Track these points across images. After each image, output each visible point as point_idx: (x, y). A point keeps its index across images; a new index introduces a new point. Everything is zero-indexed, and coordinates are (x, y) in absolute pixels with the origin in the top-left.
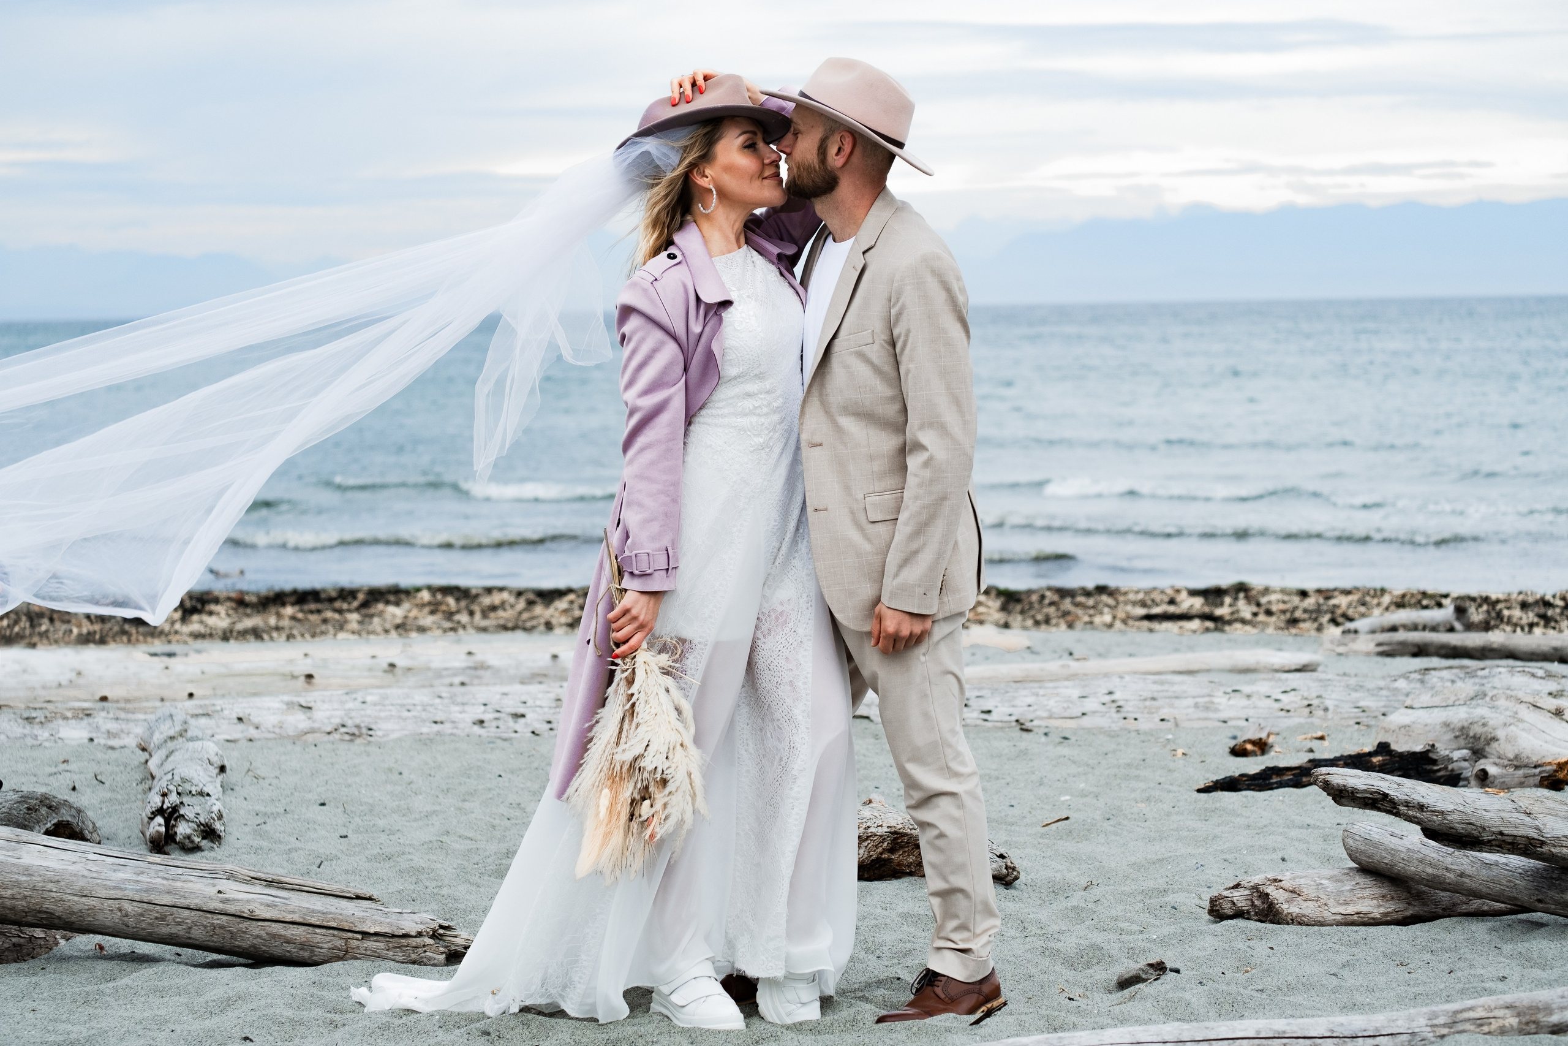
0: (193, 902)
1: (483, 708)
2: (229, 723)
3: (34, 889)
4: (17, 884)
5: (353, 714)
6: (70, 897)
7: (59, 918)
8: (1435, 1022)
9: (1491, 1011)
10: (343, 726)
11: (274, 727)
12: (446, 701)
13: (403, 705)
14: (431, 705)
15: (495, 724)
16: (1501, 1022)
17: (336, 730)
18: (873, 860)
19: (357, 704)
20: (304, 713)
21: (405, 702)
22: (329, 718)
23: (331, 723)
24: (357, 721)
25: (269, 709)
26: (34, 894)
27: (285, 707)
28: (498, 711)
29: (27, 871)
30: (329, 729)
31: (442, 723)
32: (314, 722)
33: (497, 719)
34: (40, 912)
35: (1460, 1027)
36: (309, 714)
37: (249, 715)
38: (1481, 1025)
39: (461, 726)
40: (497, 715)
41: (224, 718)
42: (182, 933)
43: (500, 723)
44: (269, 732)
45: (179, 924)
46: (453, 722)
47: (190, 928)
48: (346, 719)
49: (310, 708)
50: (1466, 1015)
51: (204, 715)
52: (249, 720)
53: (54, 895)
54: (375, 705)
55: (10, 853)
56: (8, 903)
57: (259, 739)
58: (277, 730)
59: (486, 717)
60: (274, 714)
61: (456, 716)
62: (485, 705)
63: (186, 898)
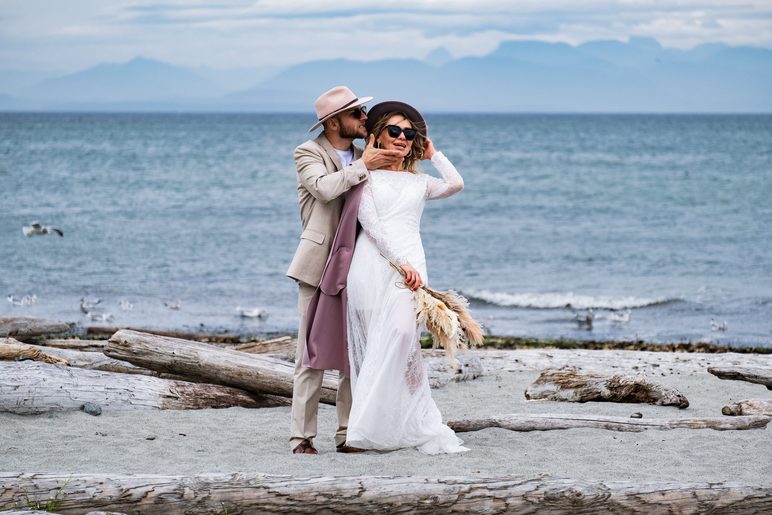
0: (330, 386)
1: (638, 361)
2: (511, 363)
3: (277, 379)
4: (271, 378)
5: (573, 361)
6: (289, 383)
7: (286, 391)
8: (672, 423)
9: (697, 421)
10: (567, 366)
11: (533, 365)
12: (620, 356)
13: (597, 358)
14: (613, 358)
15: (643, 369)
16: (699, 425)
17: (564, 368)
18: (627, 395)
19: (576, 356)
20: (549, 359)
21: (600, 356)
22: (560, 362)
23: (561, 365)
24: (574, 364)
25: (532, 356)
26: (276, 381)
27: (540, 356)
28: (646, 363)
29: (276, 373)
30: (560, 368)
31: (617, 367)
32: (553, 364)
33: (645, 367)
34: (279, 388)
35: (682, 425)
36: (551, 360)
37: (521, 359)
38: (691, 426)
39: (626, 369)
40: (645, 365)
41: (509, 360)
42: (326, 398)
43: (646, 369)
44: (531, 368)
45: (325, 394)
46: (623, 367)
47: (329, 396)
48: (569, 363)
49: (552, 357)
50: (685, 422)
51: (499, 358)
52: (521, 361)
53: (283, 382)
54: (584, 357)
55: (271, 367)
56: (268, 385)
57: (525, 371)
58: (534, 367)
59: (639, 365)
60: (534, 359)
61: (624, 364)
62: (640, 359)
63: (328, 384)
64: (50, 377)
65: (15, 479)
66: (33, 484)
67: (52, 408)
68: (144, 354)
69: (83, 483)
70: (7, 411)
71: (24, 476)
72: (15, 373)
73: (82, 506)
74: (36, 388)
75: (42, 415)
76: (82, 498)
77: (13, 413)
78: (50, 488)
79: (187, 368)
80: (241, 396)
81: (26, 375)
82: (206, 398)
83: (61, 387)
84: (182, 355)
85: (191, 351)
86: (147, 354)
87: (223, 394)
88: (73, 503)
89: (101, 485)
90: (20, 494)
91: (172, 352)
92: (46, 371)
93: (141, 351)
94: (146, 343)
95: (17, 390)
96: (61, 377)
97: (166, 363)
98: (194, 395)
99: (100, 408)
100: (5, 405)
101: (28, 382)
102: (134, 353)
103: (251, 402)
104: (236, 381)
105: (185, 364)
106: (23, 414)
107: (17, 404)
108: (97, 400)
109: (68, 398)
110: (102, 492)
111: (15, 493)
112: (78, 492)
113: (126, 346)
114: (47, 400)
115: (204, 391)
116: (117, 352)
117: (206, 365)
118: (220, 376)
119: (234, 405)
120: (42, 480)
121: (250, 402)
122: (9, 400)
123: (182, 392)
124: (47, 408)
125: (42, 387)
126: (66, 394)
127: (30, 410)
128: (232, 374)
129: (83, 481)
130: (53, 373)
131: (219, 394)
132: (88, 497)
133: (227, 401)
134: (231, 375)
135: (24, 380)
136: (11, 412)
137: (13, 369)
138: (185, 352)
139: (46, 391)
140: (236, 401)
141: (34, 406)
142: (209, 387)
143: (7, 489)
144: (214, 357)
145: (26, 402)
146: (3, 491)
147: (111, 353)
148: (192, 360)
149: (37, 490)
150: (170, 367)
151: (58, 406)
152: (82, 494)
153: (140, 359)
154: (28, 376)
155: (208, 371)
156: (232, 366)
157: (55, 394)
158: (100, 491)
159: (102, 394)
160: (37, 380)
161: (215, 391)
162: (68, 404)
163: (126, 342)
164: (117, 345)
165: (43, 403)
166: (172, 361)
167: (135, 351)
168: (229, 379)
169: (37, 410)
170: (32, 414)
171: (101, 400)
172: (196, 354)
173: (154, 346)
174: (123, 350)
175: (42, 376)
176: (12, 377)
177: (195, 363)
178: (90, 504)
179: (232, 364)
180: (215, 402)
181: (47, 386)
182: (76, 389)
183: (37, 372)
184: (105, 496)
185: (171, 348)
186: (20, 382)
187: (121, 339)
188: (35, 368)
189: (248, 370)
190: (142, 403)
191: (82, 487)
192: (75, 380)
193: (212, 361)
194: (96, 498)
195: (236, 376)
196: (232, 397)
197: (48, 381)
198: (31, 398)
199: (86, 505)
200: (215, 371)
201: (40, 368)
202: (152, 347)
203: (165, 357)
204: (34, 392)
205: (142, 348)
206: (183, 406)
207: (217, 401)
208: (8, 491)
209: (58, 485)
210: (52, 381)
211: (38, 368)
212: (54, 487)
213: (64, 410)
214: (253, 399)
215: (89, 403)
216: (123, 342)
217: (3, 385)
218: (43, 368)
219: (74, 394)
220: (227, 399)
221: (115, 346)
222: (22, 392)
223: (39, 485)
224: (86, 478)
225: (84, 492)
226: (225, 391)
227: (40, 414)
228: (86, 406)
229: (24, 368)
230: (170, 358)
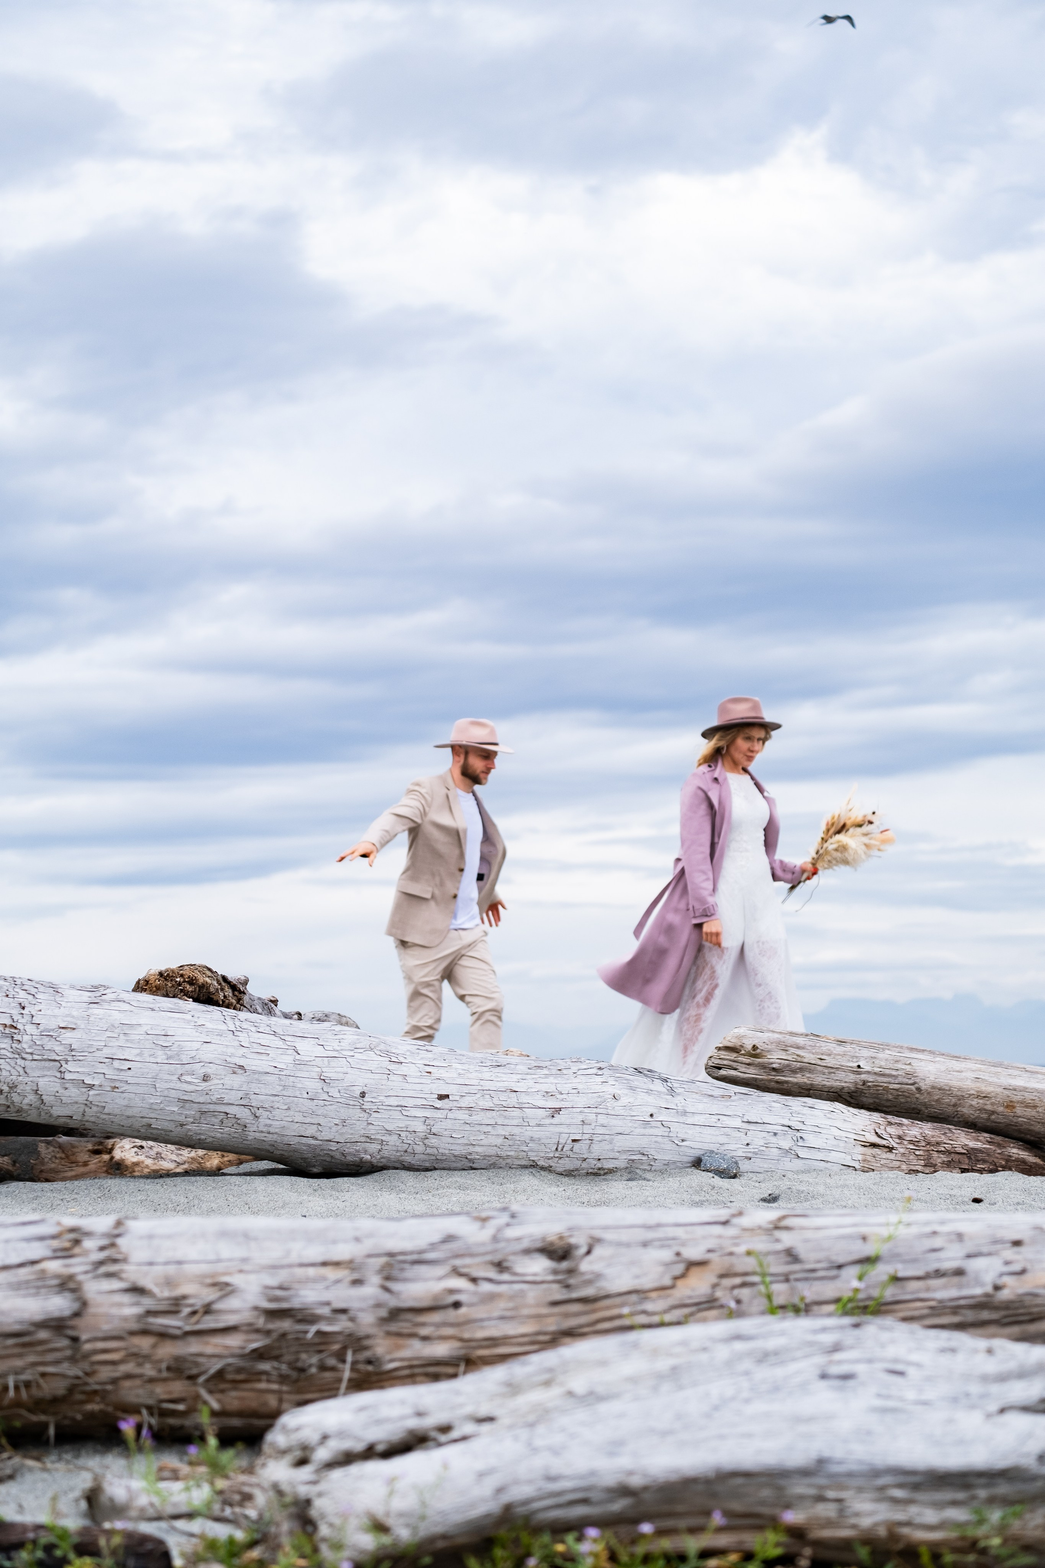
64: (626, 1091)
65: (718, 1230)
66: (779, 1247)
67: (633, 1160)
68: (794, 1071)
69: (951, 1241)
70: (533, 1166)
71: (745, 1221)
72: (551, 1079)
73: (956, 1319)
74: (597, 1114)
75: (609, 1177)
76: (953, 1293)
77: (548, 1169)
78: (841, 1260)
79: (890, 1097)
80: (1015, 1151)
81: (574, 1086)
82: (948, 1152)
83: (651, 1115)
84: (877, 1070)
85: (897, 1061)
86: (801, 1069)
87: (979, 1145)
88: (926, 1311)
89: (1016, 1249)
90: (738, 1281)
91: (857, 1064)
92: (617, 1079)
93: (788, 1066)
94: (798, 1048)
95: (558, 1119)
96: (649, 1092)
97: (843, 1088)
98: (923, 1144)
99: (736, 1163)
100: (532, 1151)
101: (581, 1101)
102: (774, 1069)
103: (1035, 1163)
104: (1001, 1119)
105: (886, 1089)
106: (569, 1174)
107: (557, 1149)
108: (726, 1147)
109: (667, 1139)
110: (1023, 1272)
111: (722, 1276)
112: (939, 1274)
113: (756, 1056)
114: (621, 1143)
115: (943, 1137)
116: (736, 1069)
117: (933, 1087)
118: (965, 1110)
119: (1006, 1168)
120: (809, 1234)
121: (1033, 1163)
122: (539, 1139)
123: (900, 1137)
124: (621, 1164)
125: (610, 1112)
126: (661, 1131)
127: (584, 1165)
128: (992, 1104)
129: (954, 1237)
130: (633, 1084)
131: (972, 1144)
132: (978, 1291)
133: (991, 1159)
134: (989, 1107)
135: (571, 1097)
136: (543, 1168)
137: (545, 1071)
138: (883, 1064)
139: (620, 1123)
140: (1007, 1161)
141: (593, 1156)
142: (949, 1129)
143: (692, 1265)
144: (948, 1071)
145: (577, 1145)
146: (679, 1269)
147: (723, 1072)
148: (900, 1080)
149: (796, 1267)
150: (851, 1097)
151: (645, 1158)
152: (956, 1279)
153: (787, 1082)
154: (580, 1087)
155: (937, 1101)
156: (990, 1089)
157: (638, 1131)
158: (1017, 1267)
159: (738, 1134)
160: (599, 1097)
161: (964, 1140)
162: (666, 1153)
163: (755, 1048)
164: (735, 1055)
165: (613, 1150)
166: (856, 1083)
167: (774, 1066)
168: (985, 1116)
169: (599, 1165)
170: (588, 1174)
171: (735, 1148)
172: (908, 1068)
173: (817, 1053)
174: (748, 1064)
175: (609, 1090)
176: (545, 1087)
177: (907, 1084)
178: (985, 1315)
179: (990, 1084)
180: (967, 1161)
181: (622, 1112)
182: (681, 1119)
183: (599, 1079)
184: (1038, 1287)
185: (853, 1057)
186: (562, 1100)
187: (744, 1041)
188: (594, 1071)
189: (1028, 1097)
190: (820, 1156)
191: (951, 1258)
192: (679, 1100)
193: (945, 1080)
194: (1005, 1295)
195: (1001, 1109)
196: (999, 1151)
197: (624, 1101)
198: (587, 1136)
199: (970, 1316)
200: (954, 1100)
201: (605, 1071)
202: (812, 1056)
203: (841, 1075)
204: (594, 1124)
205: (790, 1058)
206: (904, 1167)
207: (970, 1158)
208: (694, 1271)
209: (869, 1250)
210: (631, 1100)
211: (600, 1072)
212: (856, 1257)
213: (657, 1165)
214: (1040, 1158)
215: (712, 1152)
216: (749, 1047)
217: (527, 1105)
218: (611, 1072)
219: (679, 1131)
220: (988, 1155)
221: (733, 1056)
222: (568, 1122)
223: (802, 1251)
224: (962, 1227)
225: (959, 1272)
226: (981, 1138)
227: (605, 1174)
228: (704, 1159)
229: (571, 1072)
230: (852, 1077)
